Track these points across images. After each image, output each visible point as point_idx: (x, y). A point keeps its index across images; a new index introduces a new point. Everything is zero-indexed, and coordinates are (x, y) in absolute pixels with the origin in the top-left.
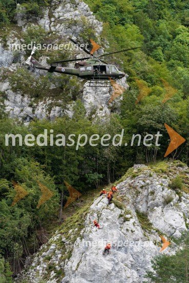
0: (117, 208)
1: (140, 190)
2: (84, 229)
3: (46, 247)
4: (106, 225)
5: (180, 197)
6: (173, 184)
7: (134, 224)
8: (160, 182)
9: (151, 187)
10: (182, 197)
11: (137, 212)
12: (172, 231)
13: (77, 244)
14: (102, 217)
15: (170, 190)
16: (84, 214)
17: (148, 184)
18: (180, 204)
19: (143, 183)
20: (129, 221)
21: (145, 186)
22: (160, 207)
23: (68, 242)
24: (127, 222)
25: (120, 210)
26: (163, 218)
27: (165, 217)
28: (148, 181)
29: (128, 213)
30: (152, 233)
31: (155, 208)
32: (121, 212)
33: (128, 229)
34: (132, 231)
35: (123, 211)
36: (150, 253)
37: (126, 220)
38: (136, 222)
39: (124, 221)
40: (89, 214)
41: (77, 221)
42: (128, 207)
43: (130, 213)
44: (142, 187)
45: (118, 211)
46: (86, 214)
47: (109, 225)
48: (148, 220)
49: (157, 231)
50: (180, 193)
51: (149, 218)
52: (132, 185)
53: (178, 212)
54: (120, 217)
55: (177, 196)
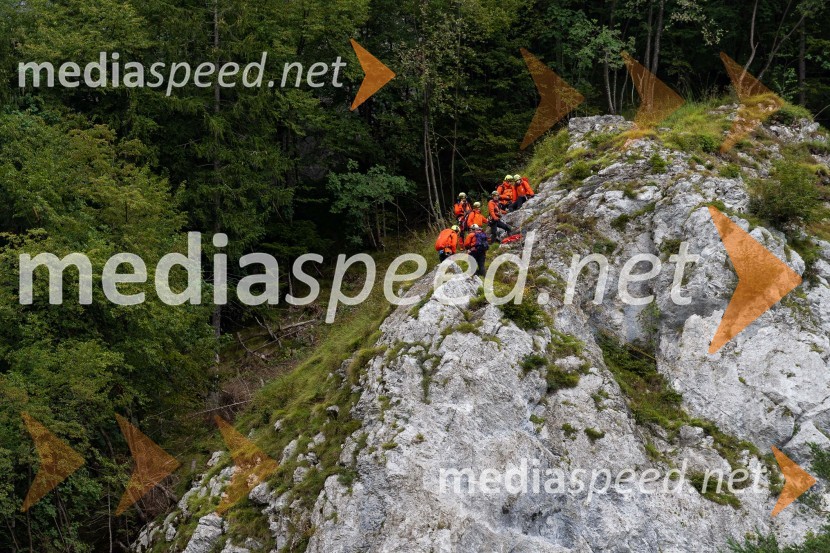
0: (513, 326)
1: (614, 236)
2: (357, 435)
3: (172, 530)
4: (466, 407)
5: (809, 263)
6: (770, 198)
7: (597, 398)
8: (711, 192)
9: (668, 221)
10: (821, 264)
11: (605, 341)
12: (784, 426)
13: (329, 510)
14: (444, 371)
15: (758, 231)
16: (352, 361)
17: (651, 207)
18: (812, 296)
19: (625, 204)
20: (572, 384)
21: (636, 216)
22: (717, 315)
23: (280, 504)
24: (563, 394)
25: (526, 336)
26: (733, 368)
27: (743, 359)
28: (648, 194)
29: (565, 347)
30: (685, 441)
31: (694, 318)
32: (535, 347)
33: (573, 423)
34: (593, 436)
35: (543, 342)
36: (681, 539)
37: (561, 380)
38: (607, 388)
39: (551, 391)
40: (376, 363)
41: (318, 399)
42: (562, 323)
43: (574, 351)
44: (620, 223)
45: (520, 342)
46: (364, 363)
47: (480, 411)
48: (661, 381)
49: (707, 432)
50: (806, 242)
51: (662, 368)
52: (573, 214)
53: (804, 336)
54: (527, 368)
55: (797, 259)
